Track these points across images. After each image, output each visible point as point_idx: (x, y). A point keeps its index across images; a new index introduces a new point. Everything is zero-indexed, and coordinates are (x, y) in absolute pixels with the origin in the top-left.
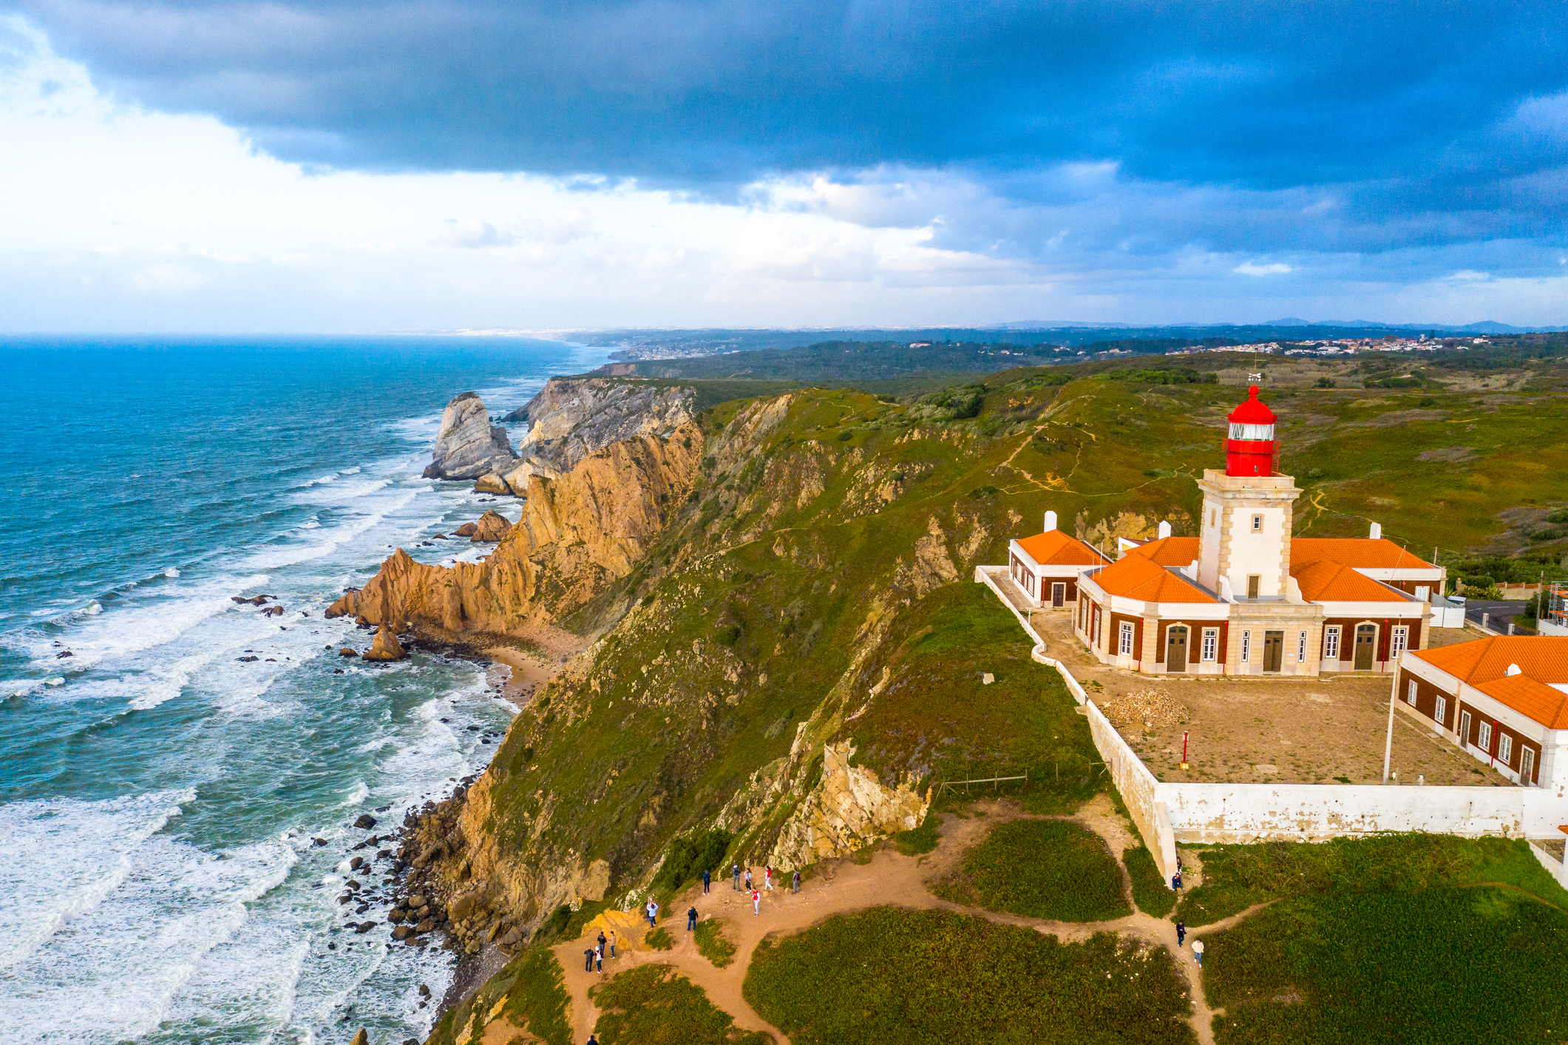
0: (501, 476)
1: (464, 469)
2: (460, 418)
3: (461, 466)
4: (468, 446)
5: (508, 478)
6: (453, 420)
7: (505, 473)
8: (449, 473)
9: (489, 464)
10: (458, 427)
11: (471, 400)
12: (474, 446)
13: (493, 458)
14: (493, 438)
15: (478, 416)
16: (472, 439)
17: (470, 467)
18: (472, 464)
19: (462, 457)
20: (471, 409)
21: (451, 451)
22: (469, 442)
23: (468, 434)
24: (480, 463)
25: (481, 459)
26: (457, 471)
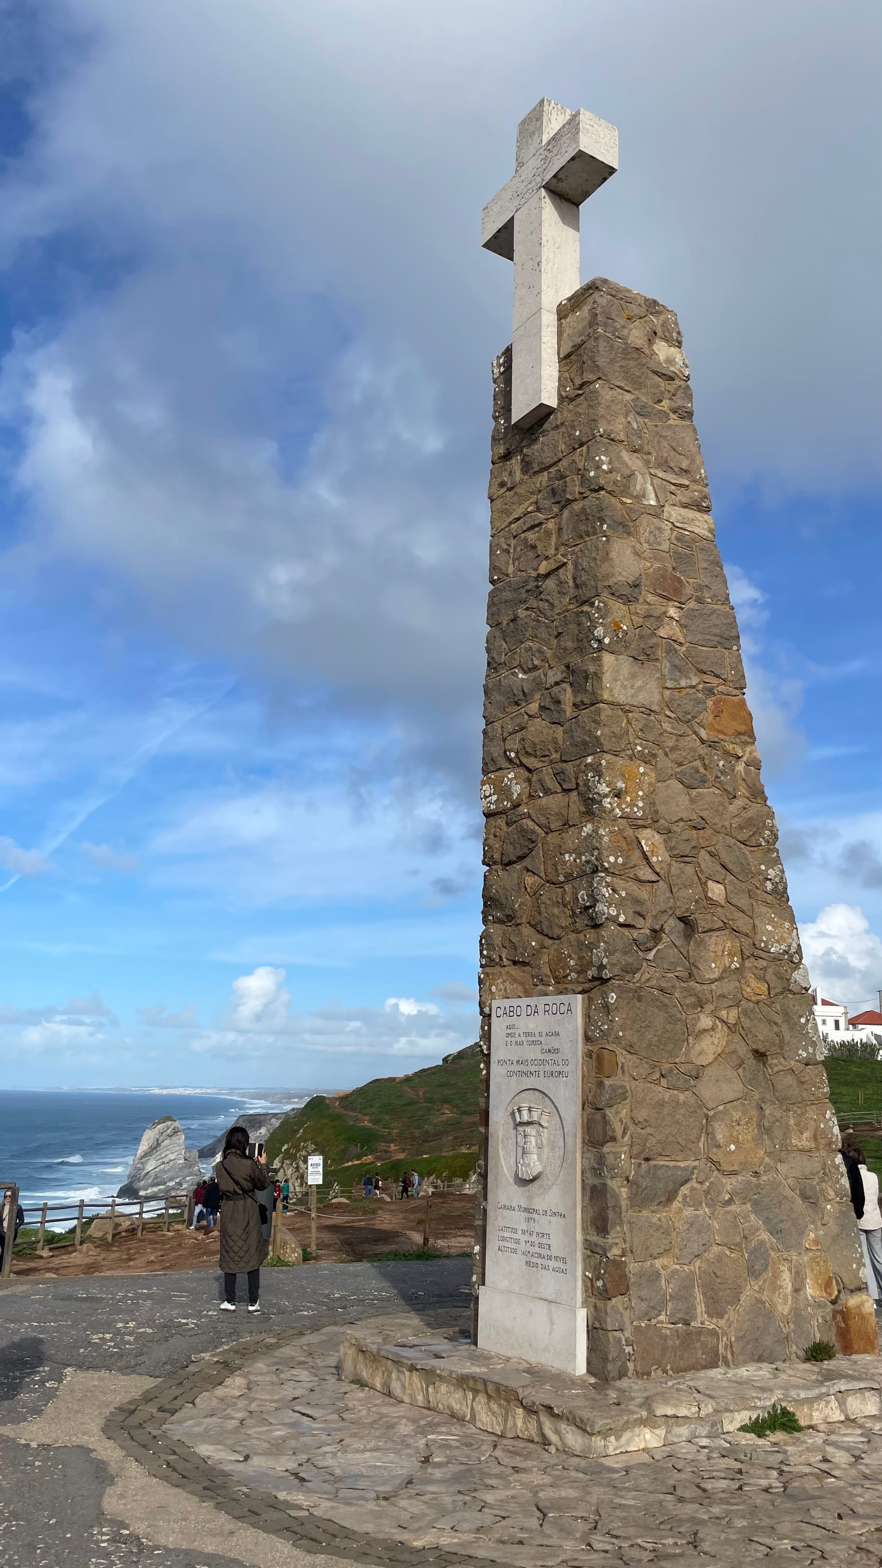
1: (155, 1189)
2: (157, 1140)
3: (154, 1185)
4: (162, 1166)
6: (151, 1142)
8: (142, 1193)
9: (180, 1184)
10: (155, 1148)
11: (170, 1122)
12: (167, 1167)
13: (184, 1178)
14: (185, 1159)
15: (175, 1138)
16: (166, 1160)
17: (162, 1187)
18: (164, 1184)
19: (156, 1177)
20: (169, 1131)
21: (146, 1171)
22: (164, 1163)
23: (163, 1155)
24: (171, 1184)
25: (172, 1179)
26: (149, 1191)
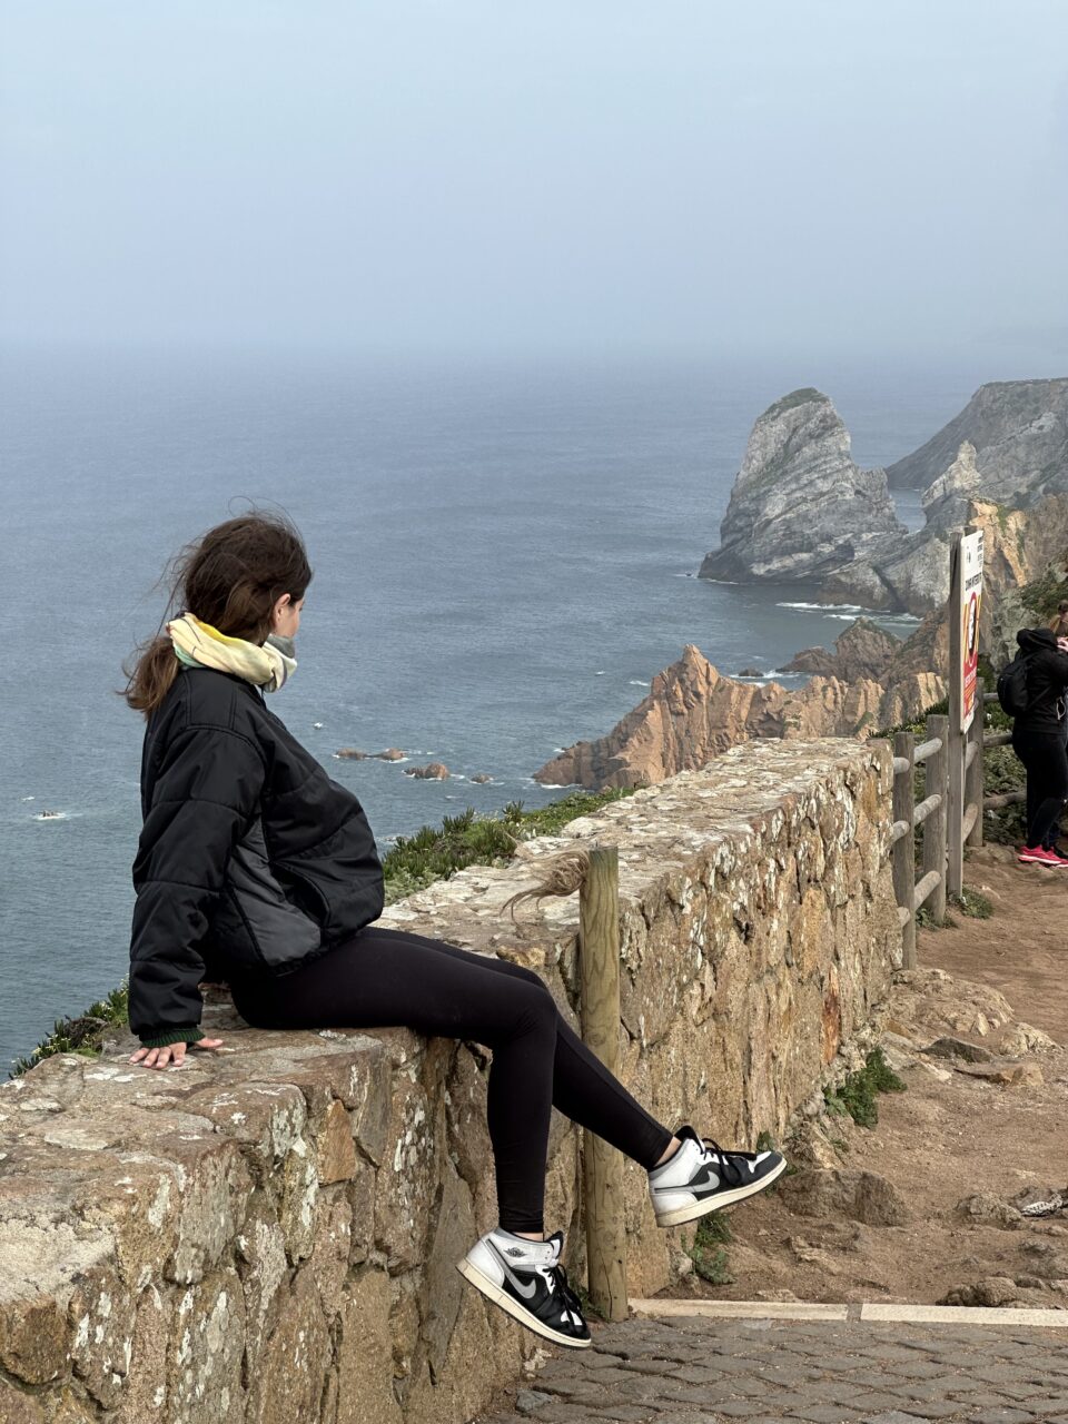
0: (877, 570)
1: (789, 562)
2: (786, 446)
3: (784, 553)
4: (802, 508)
5: (893, 574)
6: (770, 451)
7: (886, 564)
8: (759, 570)
10: (779, 467)
11: (811, 405)
12: (814, 510)
13: (857, 535)
14: (857, 492)
15: (826, 442)
16: (809, 493)
17: (805, 556)
18: (810, 548)
19: (790, 534)
20: (811, 426)
21: (763, 519)
22: (805, 500)
23: (804, 481)
24: (827, 549)
25: (828, 539)
26: (776, 565)
